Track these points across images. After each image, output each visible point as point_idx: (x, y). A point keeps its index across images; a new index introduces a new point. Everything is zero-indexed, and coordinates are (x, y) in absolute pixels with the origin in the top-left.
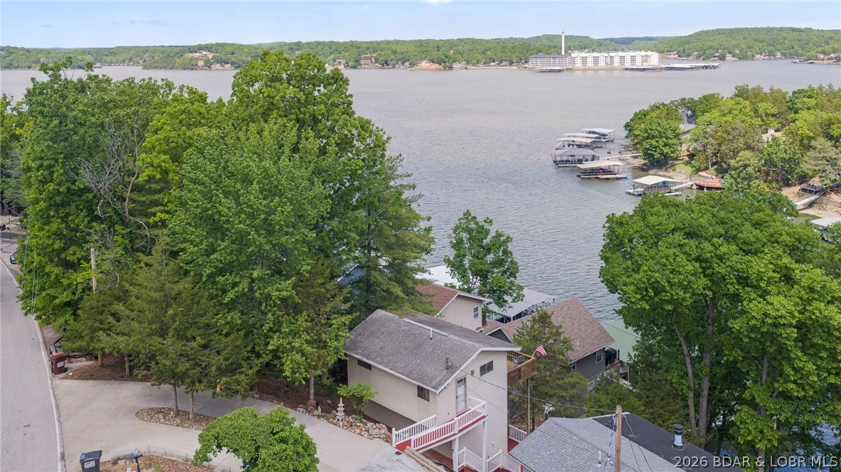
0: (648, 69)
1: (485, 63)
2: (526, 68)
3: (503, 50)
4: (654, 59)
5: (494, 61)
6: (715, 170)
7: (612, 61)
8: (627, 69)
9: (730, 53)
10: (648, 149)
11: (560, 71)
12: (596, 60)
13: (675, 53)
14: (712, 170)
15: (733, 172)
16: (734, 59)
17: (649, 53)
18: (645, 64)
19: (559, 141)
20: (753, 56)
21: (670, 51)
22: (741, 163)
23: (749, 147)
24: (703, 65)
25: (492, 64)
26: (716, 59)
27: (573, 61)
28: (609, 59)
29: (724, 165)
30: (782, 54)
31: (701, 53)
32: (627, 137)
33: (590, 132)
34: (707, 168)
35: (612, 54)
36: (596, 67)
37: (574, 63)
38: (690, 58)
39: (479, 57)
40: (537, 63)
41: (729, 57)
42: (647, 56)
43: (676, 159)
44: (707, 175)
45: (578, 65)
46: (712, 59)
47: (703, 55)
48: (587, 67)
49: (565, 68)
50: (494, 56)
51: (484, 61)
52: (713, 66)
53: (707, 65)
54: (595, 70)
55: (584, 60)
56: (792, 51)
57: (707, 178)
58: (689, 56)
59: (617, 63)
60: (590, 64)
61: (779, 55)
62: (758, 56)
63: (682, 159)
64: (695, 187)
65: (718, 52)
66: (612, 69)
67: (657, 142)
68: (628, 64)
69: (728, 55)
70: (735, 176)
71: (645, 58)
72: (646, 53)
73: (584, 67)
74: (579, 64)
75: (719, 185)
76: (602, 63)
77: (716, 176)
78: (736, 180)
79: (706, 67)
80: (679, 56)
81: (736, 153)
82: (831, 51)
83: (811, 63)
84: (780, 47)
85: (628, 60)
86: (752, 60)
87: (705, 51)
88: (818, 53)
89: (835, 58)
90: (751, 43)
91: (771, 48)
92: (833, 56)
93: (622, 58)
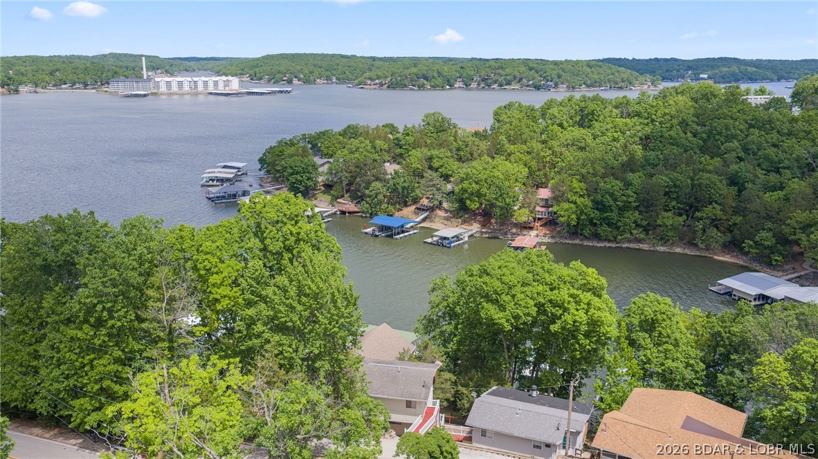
0: (232, 94)
1: (54, 86)
2: (106, 91)
3: (75, 71)
4: (235, 84)
5: (66, 84)
6: (350, 196)
7: (196, 87)
8: (211, 93)
9: (296, 77)
10: (294, 183)
11: (145, 96)
12: (180, 84)
13: (248, 75)
14: (346, 196)
15: (368, 199)
16: (300, 82)
17: (230, 78)
18: (227, 88)
19: (203, 178)
20: (315, 81)
21: (243, 74)
22: (373, 192)
23: (377, 179)
24: (278, 89)
25: (63, 86)
26: (284, 82)
27: (157, 85)
28: (192, 84)
29: (359, 194)
30: (337, 79)
31: (272, 77)
32: (260, 170)
33: (225, 167)
34: (342, 196)
35: (195, 79)
36: (181, 92)
37: (158, 87)
38: (262, 81)
39: (47, 78)
40: (120, 87)
41: (295, 81)
42: (228, 81)
43: (314, 189)
44: (344, 202)
46: (282, 82)
47: (274, 79)
48: (171, 91)
49: (150, 92)
50: (64, 78)
51: (53, 83)
52: (287, 91)
53: (282, 89)
54: (180, 94)
55: (169, 84)
56: (344, 76)
57: (344, 204)
58: (261, 79)
59: (200, 88)
60: (175, 88)
61: (334, 80)
62: (318, 81)
63: (320, 189)
64: (338, 213)
65: (285, 76)
66: (197, 94)
67: (302, 177)
68: (211, 89)
69: (294, 79)
70: (370, 202)
71: (227, 83)
72: (227, 78)
73: (169, 92)
74: (163, 89)
75: (356, 209)
76: (186, 88)
77: (352, 202)
78: (370, 205)
79: (282, 92)
80: (252, 79)
81: (368, 184)
82: (375, 77)
83: (362, 88)
84: (334, 72)
85: (211, 85)
86: (315, 84)
87: (275, 75)
88: (365, 78)
89: (379, 84)
90: (312, 68)
91: (328, 73)
92: (377, 81)
93: (206, 83)
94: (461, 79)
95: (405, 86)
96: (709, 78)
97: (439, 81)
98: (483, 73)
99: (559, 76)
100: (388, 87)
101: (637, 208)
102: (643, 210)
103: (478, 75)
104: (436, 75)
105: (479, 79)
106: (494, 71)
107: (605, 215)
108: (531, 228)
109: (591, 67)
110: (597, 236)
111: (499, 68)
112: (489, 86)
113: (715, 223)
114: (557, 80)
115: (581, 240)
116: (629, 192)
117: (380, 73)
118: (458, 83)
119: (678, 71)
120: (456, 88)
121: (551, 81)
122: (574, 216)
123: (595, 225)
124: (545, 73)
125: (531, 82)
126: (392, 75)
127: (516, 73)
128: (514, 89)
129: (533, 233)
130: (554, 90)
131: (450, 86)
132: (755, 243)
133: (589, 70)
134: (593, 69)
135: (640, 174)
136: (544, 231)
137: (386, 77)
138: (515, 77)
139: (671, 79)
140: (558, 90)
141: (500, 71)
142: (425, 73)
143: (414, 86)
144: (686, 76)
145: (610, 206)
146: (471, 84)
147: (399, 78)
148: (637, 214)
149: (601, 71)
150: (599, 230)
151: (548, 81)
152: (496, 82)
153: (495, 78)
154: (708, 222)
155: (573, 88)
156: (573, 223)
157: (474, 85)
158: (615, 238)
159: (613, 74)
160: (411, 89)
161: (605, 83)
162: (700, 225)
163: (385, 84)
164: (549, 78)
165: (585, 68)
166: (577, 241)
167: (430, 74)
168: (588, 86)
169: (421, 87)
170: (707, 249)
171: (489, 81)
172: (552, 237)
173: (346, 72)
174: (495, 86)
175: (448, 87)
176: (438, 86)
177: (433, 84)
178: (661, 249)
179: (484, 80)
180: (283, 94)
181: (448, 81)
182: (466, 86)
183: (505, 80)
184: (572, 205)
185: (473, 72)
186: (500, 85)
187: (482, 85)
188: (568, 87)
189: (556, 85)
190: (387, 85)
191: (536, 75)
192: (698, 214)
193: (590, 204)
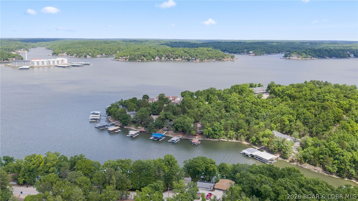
0: (66, 67)
2: (10, 66)
4: (66, 61)
6: (142, 126)
7: (50, 63)
8: (56, 66)
9: (88, 55)
10: (124, 122)
12: (43, 62)
18: (63, 64)
20: (96, 56)
21: (63, 53)
22: (150, 126)
26: (83, 57)
28: (48, 62)
29: (145, 125)
30: (105, 54)
31: (77, 54)
33: (93, 113)
34: (139, 126)
35: (49, 60)
36: (43, 66)
37: (33, 64)
38: (73, 56)
41: (88, 56)
43: (129, 123)
45: (35, 65)
48: (39, 65)
49: (30, 66)
53: (86, 63)
55: (38, 62)
56: (108, 53)
59: (51, 63)
60: (41, 64)
63: (131, 123)
64: (140, 132)
65: (83, 54)
66: (50, 66)
68: (56, 64)
70: (149, 129)
71: (62, 61)
72: (62, 59)
73: (38, 66)
75: (145, 130)
76: (45, 64)
79: (86, 64)
80: (68, 54)
82: (123, 56)
83: (118, 60)
84: (104, 51)
85: (56, 62)
86: (96, 57)
87: (79, 54)
88: (119, 56)
89: (125, 59)
90: (94, 50)
91: (102, 52)
92: (124, 57)
93: (54, 61)
94: (158, 56)
95: (136, 59)
96: (253, 53)
97: (149, 57)
98: (167, 54)
99: (197, 56)
100: (129, 60)
101: (223, 130)
102: (225, 130)
103: (165, 54)
104: (148, 55)
105: (165, 56)
106: (171, 53)
107: (215, 132)
108: (196, 136)
109: (208, 51)
110: (214, 138)
111: (173, 51)
112: (169, 59)
113: (243, 134)
114: (196, 57)
115: (209, 139)
116: (221, 126)
117: (125, 54)
118: (157, 58)
119: (242, 49)
120: (156, 60)
121: (194, 57)
122: (207, 133)
123: (213, 135)
124: (191, 54)
125: (186, 58)
126: (130, 55)
127: (180, 54)
128: (179, 61)
129: (197, 137)
130: (195, 61)
131: (154, 59)
132: (252, 139)
133: (208, 52)
134: (209, 52)
135: (224, 119)
136: (200, 136)
137: (127, 56)
138: (179, 56)
139: (239, 53)
140: (196, 61)
141: (173, 53)
142: (144, 54)
143: (139, 60)
144: (245, 51)
145: (216, 130)
146: (162, 58)
147: (133, 56)
148: (223, 131)
149: (212, 52)
150: (214, 136)
151: (192, 57)
152: (172, 57)
153: (172, 55)
154: (241, 133)
155: (202, 60)
156: (207, 135)
157: (163, 58)
158: (218, 138)
159: (217, 54)
160: (138, 61)
161: (214, 57)
162: (239, 134)
163: (127, 59)
164: (193, 56)
165: (206, 51)
166: (208, 139)
167: (145, 55)
168: (208, 59)
169: (142, 60)
170: (241, 140)
171: (169, 57)
172: (202, 138)
173: (109, 51)
174: (171, 59)
175: (153, 59)
176: (149, 59)
177: (147, 59)
178: (230, 141)
179: (167, 56)
180: (87, 65)
181: (153, 57)
182: (160, 59)
183: (175, 56)
184: (207, 130)
185: (162, 53)
186: (174, 59)
187: (167, 59)
188: (200, 60)
189: (196, 59)
190: (128, 59)
191: (188, 55)
192: (239, 132)
193: (211, 129)
